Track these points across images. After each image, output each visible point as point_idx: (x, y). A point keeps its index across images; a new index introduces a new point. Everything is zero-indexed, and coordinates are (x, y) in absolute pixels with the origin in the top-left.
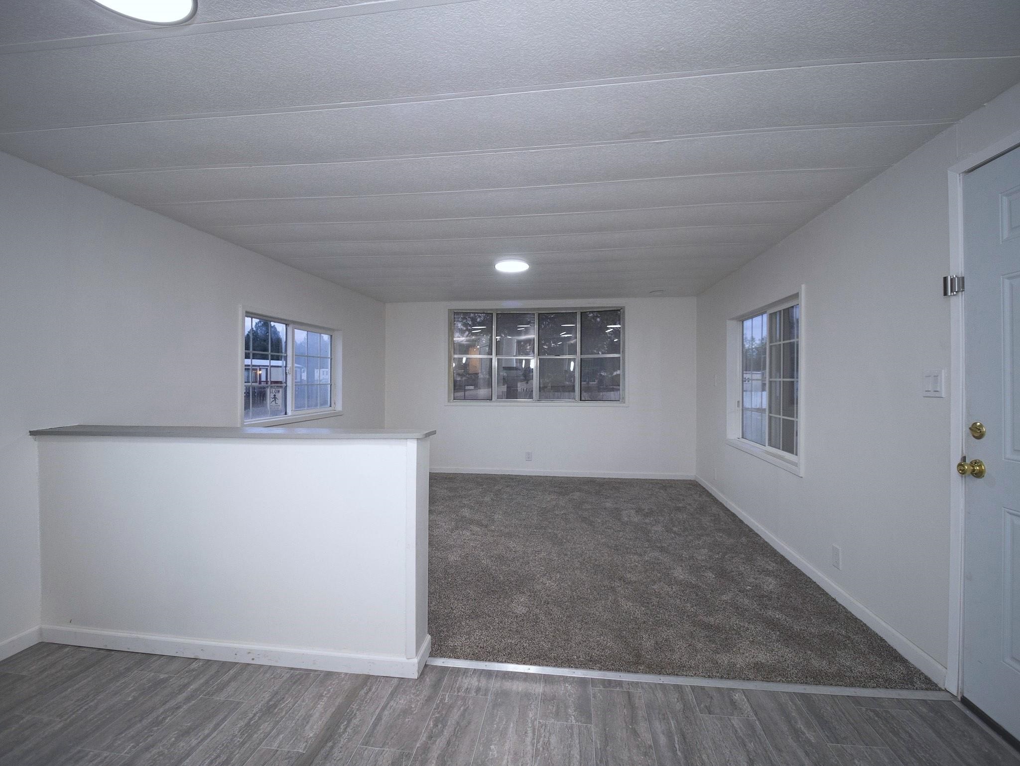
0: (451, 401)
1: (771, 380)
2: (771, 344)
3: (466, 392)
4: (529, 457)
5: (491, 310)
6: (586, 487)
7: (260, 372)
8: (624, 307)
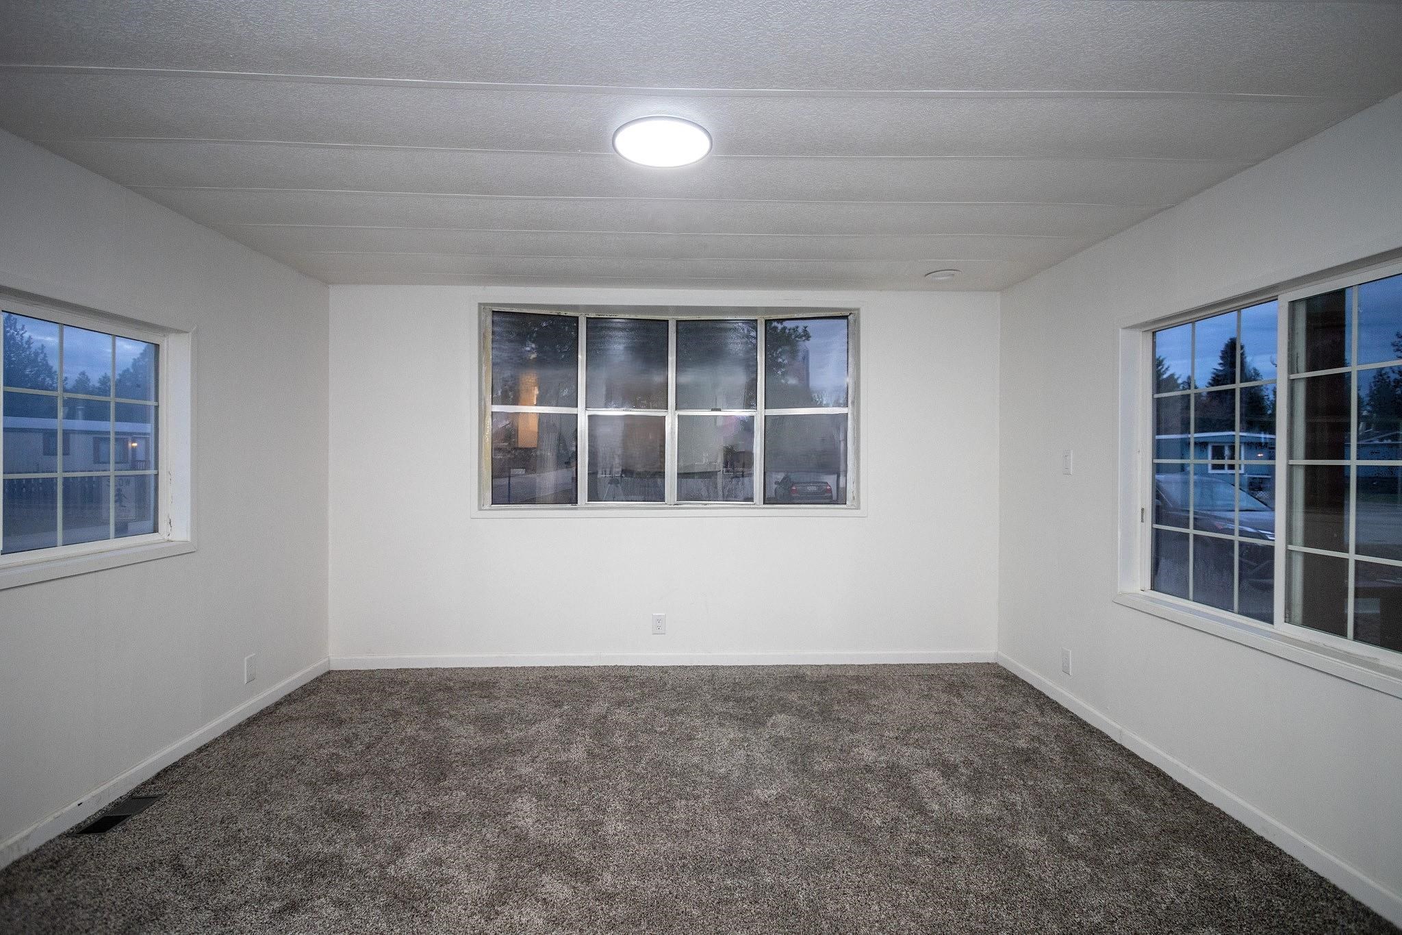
0: (487, 507)
1: (1291, 462)
2: (1292, 377)
3: (511, 479)
4: (659, 626)
5: (575, 308)
6: (793, 697)
7: (135, 445)
8: (858, 310)
